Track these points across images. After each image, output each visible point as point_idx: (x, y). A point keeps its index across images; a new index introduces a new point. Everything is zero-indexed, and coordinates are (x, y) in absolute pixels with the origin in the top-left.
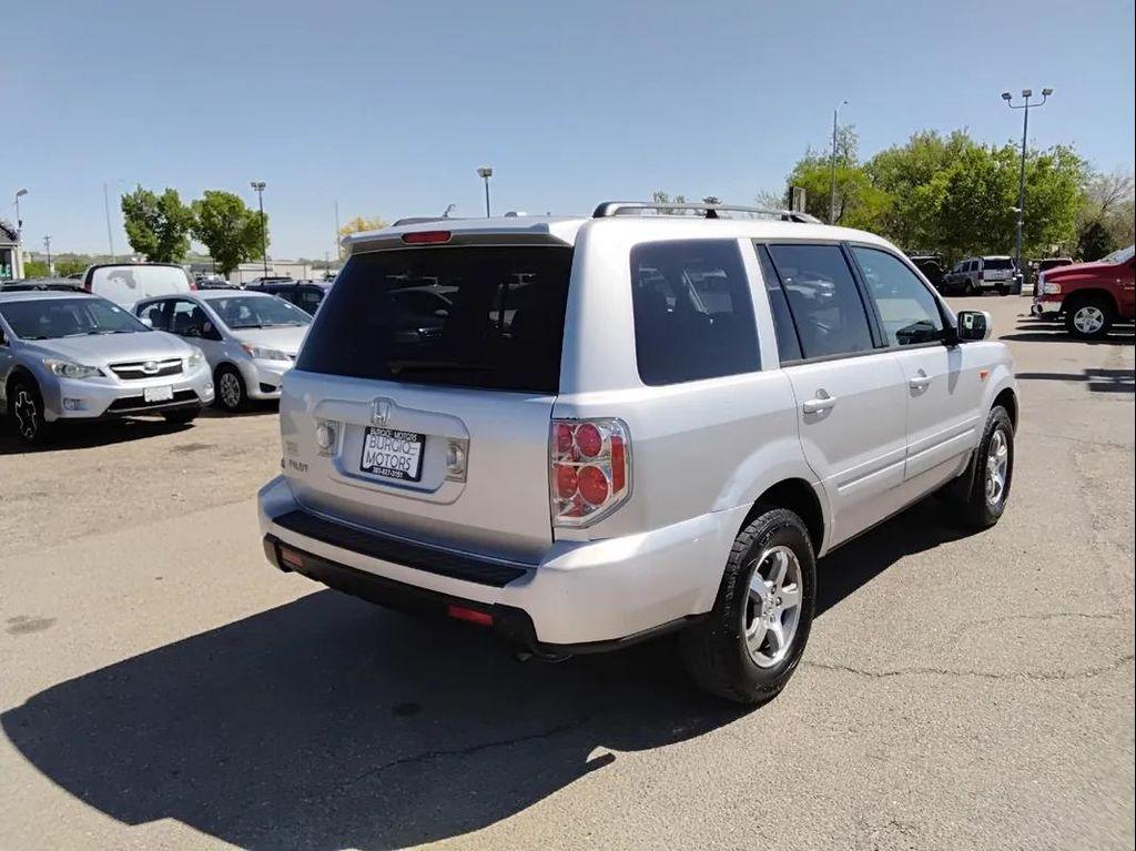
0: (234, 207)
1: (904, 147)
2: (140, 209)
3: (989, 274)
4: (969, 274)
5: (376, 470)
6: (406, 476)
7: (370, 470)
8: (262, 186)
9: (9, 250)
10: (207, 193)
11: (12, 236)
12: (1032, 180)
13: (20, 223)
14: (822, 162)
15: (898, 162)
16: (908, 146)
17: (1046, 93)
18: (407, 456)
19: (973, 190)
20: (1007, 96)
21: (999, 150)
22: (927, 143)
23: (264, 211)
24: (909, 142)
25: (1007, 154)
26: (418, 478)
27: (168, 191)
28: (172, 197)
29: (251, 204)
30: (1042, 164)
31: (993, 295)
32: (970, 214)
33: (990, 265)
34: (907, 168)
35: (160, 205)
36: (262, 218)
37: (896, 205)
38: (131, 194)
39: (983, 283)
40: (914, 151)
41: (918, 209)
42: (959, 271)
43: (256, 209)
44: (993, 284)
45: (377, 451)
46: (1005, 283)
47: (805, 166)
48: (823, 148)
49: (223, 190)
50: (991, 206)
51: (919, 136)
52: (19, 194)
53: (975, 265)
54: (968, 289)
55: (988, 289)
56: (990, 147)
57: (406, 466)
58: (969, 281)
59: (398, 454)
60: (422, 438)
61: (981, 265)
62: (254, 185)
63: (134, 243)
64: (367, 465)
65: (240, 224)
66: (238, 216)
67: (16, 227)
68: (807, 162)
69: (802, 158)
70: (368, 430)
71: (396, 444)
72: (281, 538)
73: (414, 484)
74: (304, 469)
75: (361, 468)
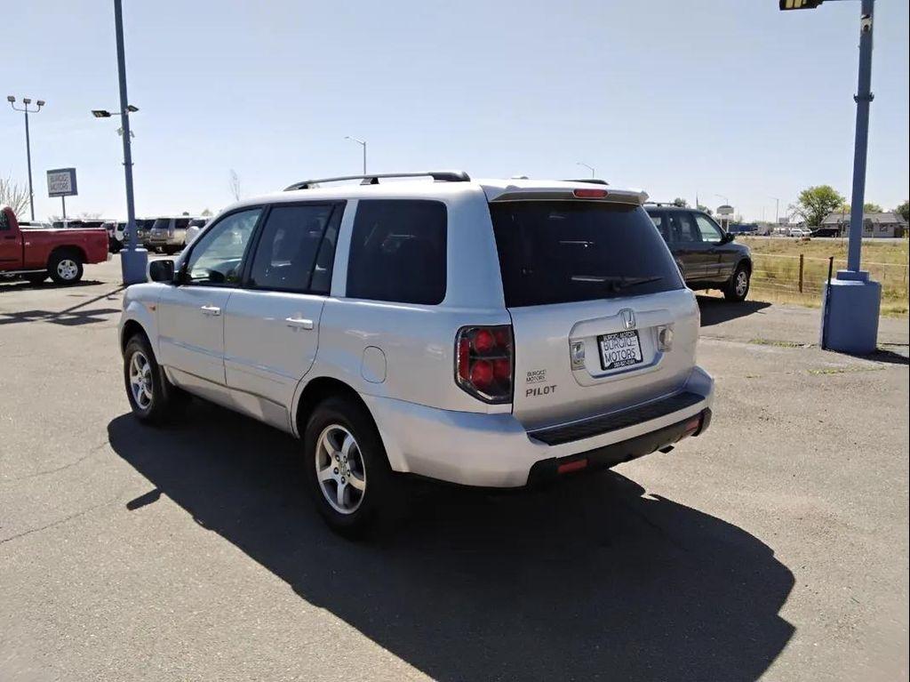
5: (616, 365)
6: (637, 362)
7: (612, 366)
18: (630, 348)
26: (642, 360)
45: (611, 351)
57: (633, 354)
59: (625, 349)
60: (636, 332)
64: (607, 364)
70: (600, 339)
71: (621, 342)
72: (559, 456)
73: (640, 364)
74: (551, 390)
75: (603, 368)
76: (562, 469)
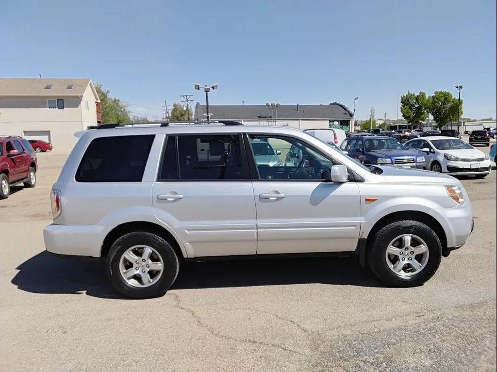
0: (447, 98)
2: (408, 101)
8: (461, 87)
9: (349, 121)
10: (436, 93)
11: (351, 115)
13: (355, 110)
23: (461, 98)
27: (420, 93)
28: (422, 95)
29: (455, 96)
35: (417, 99)
36: (460, 102)
38: (405, 95)
43: (457, 98)
49: (443, 91)
52: (355, 99)
62: (457, 87)
63: (404, 116)
65: (449, 105)
66: (448, 102)
67: (353, 112)
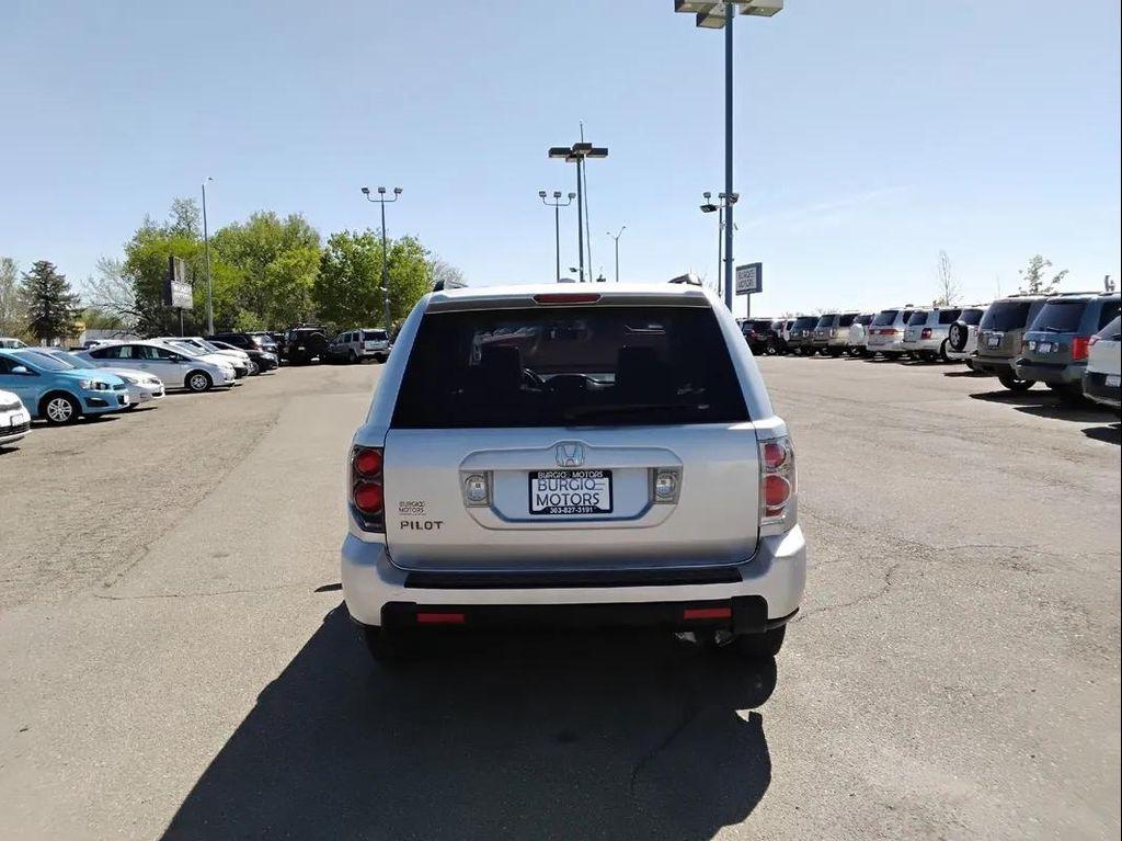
1: (244, 224)
3: (369, 344)
4: (352, 344)
5: (554, 511)
6: (597, 510)
7: (547, 511)
12: (390, 264)
14: (162, 233)
15: (242, 241)
16: (248, 224)
17: (397, 191)
19: (342, 270)
20: (365, 190)
21: (360, 235)
22: (267, 222)
24: (250, 221)
25: (367, 240)
26: (610, 511)
30: (397, 251)
31: (373, 363)
32: (342, 291)
33: (369, 337)
34: (251, 246)
37: (247, 279)
39: (365, 353)
40: (255, 230)
41: (271, 285)
42: (341, 342)
44: (372, 353)
45: (550, 493)
46: (383, 353)
47: (145, 235)
48: (165, 219)
50: (359, 285)
51: (259, 216)
53: (356, 337)
54: (352, 358)
55: (369, 357)
56: (351, 234)
57: (594, 501)
58: (352, 351)
59: (581, 492)
60: (607, 474)
61: (361, 337)
64: (539, 508)
68: (148, 232)
69: (141, 225)
70: (533, 475)
71: (575, 484)
72: (419, 602)
73: (607, 515)
74: (435, 526)
75: (532, 512)
76: (422, 618)
